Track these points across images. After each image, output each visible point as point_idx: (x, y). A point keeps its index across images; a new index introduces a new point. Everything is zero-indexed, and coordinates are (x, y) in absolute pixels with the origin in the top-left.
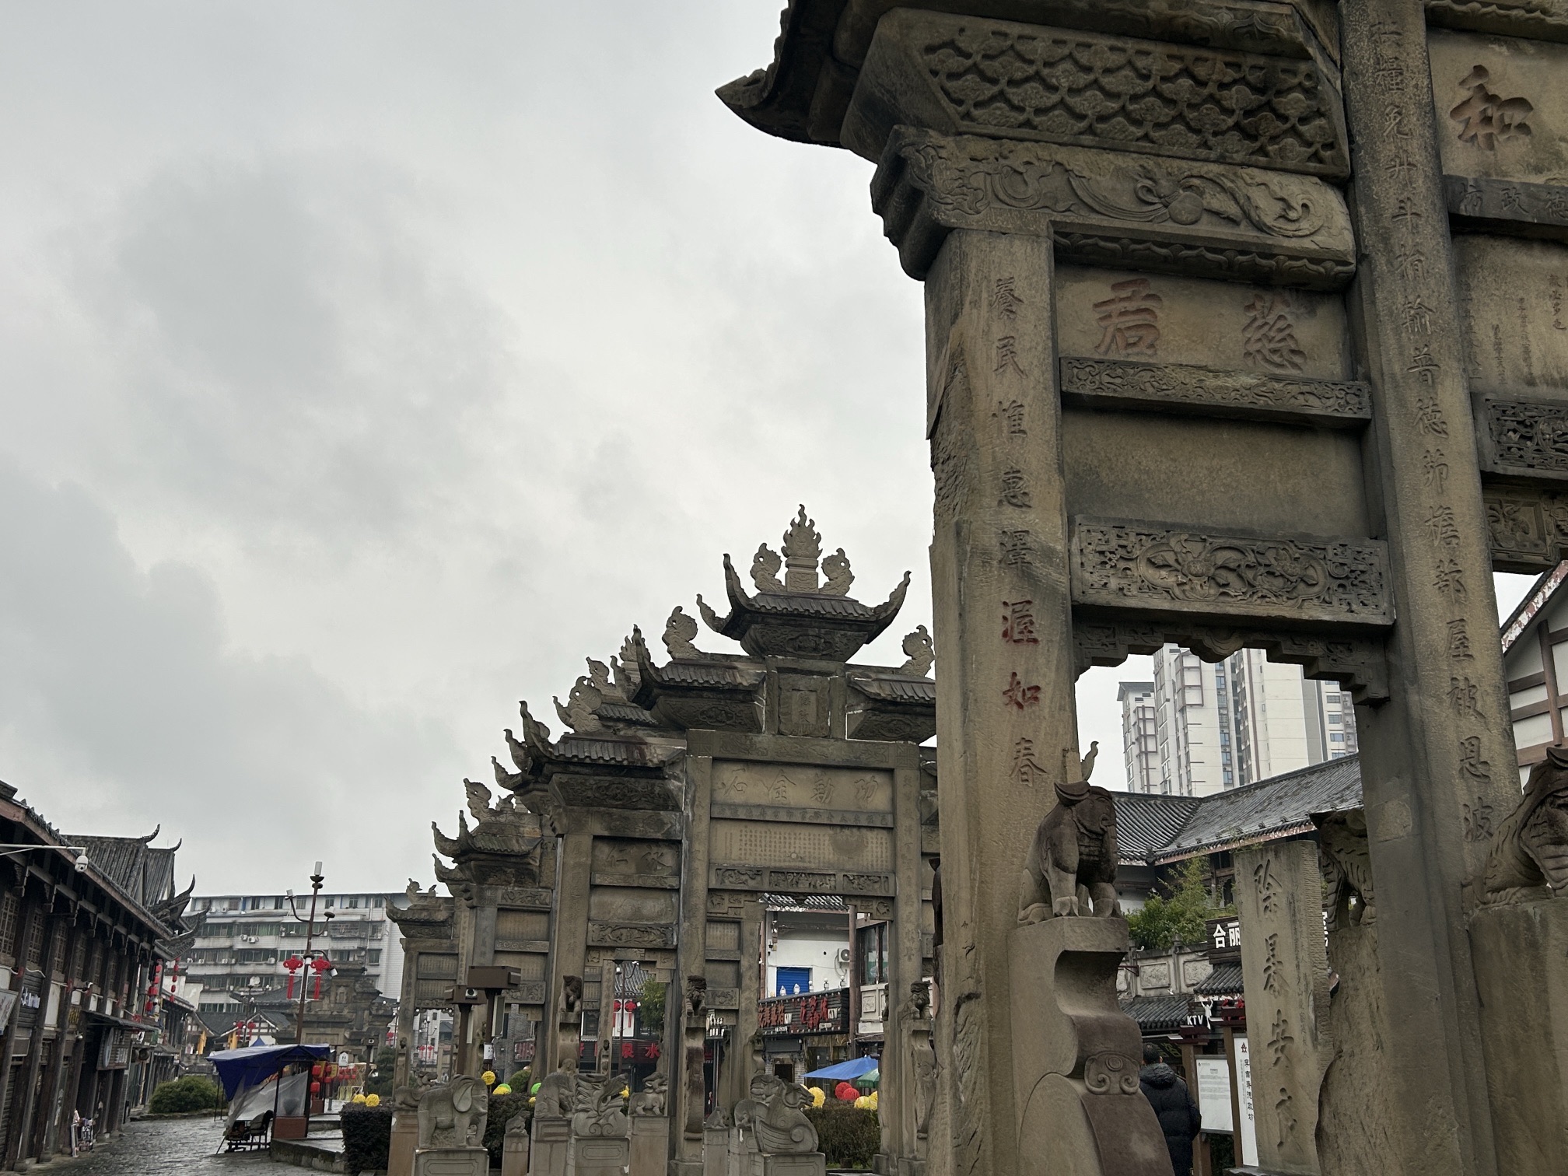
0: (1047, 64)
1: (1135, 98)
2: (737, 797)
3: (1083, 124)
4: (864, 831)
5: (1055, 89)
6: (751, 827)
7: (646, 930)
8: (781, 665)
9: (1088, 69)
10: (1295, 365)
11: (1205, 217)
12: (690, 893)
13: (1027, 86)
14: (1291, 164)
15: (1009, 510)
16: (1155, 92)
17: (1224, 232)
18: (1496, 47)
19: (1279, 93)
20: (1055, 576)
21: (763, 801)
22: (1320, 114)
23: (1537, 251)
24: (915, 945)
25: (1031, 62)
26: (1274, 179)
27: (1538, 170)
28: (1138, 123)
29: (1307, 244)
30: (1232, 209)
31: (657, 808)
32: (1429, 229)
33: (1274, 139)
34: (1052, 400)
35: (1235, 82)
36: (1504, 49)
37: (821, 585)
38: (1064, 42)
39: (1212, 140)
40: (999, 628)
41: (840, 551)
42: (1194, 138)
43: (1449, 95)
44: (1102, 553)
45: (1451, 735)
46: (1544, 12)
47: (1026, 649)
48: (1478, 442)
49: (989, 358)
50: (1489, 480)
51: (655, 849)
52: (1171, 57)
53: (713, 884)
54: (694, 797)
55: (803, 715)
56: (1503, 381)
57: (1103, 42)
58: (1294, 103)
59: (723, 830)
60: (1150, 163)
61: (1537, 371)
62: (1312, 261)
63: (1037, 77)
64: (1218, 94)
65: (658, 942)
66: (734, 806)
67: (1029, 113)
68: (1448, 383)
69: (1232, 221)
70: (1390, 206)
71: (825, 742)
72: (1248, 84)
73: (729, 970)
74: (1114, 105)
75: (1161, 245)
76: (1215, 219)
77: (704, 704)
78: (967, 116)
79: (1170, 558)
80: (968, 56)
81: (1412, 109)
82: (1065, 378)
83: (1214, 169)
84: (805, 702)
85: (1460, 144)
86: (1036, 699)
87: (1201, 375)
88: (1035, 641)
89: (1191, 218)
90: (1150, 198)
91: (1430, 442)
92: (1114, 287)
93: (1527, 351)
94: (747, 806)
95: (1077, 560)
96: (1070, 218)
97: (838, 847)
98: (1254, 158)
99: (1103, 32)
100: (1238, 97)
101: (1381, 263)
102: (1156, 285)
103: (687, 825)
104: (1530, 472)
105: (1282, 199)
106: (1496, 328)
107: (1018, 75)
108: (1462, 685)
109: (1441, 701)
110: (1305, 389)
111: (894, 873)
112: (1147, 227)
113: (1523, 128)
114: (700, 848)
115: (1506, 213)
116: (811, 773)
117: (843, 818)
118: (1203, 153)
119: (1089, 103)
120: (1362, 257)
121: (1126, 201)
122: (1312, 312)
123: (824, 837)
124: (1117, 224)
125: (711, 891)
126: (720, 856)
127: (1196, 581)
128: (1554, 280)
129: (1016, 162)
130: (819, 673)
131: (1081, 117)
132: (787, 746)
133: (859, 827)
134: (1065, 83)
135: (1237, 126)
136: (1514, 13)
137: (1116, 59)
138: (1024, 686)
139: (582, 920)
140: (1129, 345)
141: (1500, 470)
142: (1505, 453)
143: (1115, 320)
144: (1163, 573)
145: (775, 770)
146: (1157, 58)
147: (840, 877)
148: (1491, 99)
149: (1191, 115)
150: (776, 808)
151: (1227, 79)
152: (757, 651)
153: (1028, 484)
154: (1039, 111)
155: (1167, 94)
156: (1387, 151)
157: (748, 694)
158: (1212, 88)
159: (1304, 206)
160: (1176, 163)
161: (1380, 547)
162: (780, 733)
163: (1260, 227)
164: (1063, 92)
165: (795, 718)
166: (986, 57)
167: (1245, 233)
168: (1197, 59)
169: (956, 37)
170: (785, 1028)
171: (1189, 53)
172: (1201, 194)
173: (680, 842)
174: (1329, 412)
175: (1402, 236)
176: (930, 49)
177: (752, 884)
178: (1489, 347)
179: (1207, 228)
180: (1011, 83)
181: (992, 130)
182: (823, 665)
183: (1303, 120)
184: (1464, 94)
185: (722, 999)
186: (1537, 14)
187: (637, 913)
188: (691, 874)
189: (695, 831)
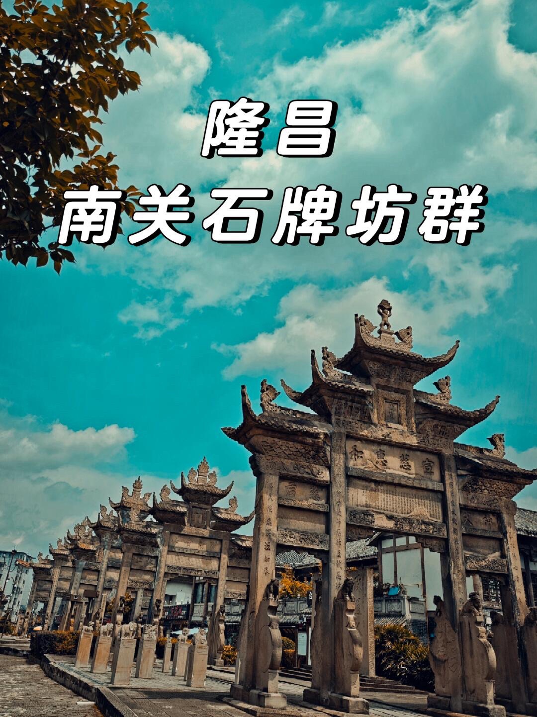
0: (281, 446)
1: (295, 452)
2: (176, 545)
4: (211, 558)
5: (282, 450)
6: (179, 554)
7: (145, 584)
8: (194, 505)
9: (288, 447)
10: (318, 500)
11: (305, 473)
12: (159, 572)
13: (277, 449)
14: (320, 464)
15: (268, 526)
16: (299, 451)
17: (308, 476)
19: (319, 453)
20: (274, 538)
21: (184, 547)
22: (326, 457)
24: (222, 594)
25: (278, 445)
26: (317, 467)
27: (363, 465)
28: (295, 456)
29: (322, 479)
30: (310, 472)
31: (152, 546)
32: (342, 477)
33: (317, 460)
34: (277, 506)
35: (312, 451)
36: (359, 442)
37: (207, 482)
38: (284, 442)
39: (307, 459)
40: (264, 547)
42: (304, 459)
43: (349, 450)
44: (282, 534)
45: (336, 571)
46: (366, 437)
47: (268, 552)
48: (346, 518)
49: (267, 497)
50: (347, 524)
51: (150, 559)
52: (301, 446)
53: (166, 571)
54: (164, 544)
55: (198, 521)
56: (352, 506)
57: (291, 443)
58: (321, 455)
59: (171, 555)
60: (297, 463)
61: (358, 504)
62: (322, 482)
63: (279, 447)
64: (309, 452)
66: (175, 548)
67: (277, 453)
68: (342, 506)
69: (309, 474)
70: (336, 473)
71: (203, 530)
72: (314, 451)
74: (291, 453)
75: (297, 477)
76: (307, 473)
78: (268, 453)
79: (293, 536)
80: (268, 443)
81: (342, 454)
82: (279, 502)
83: (308, 464)
84: (199, 517)
85: (350, 459)
86: (269, 561)
88: (270, 550)
89: (302, 473)
90: (296, 469)
91: (338, 517)
92: (289, 483)
93: (357, 500)
94: (178, 548)
95: (278, 536)
96: (282, 472)
97: (203, 563)
98: (314, 463)
99: (291, 441)
100: (312, 453)
101: (334, 483)
102: (297, 483)
103: (161, 552)
104: (354, 524)
105: (318, 471)
106: (353, 495)
107: (276, 447)
108: (338, 562)
109: (334, 565)
110: (318, 505)
111: (219, 570)
112: (295, 474)
113: (362, 457)
114: (163, 560)
115: (356, 474)
116: (198, 539)
118: (306, 461)
119: (287, 452)
120: (331, 482)
121: (292, 469)
122: (322, 490)
123: (200, 559)
124: (290, 473)
125: (165, 573)
126: (169, 563)
127: (297, 541)
128: (363, 487)
129: (274, 461)
130: (204, 509)
131: (286, 454)
132: (192, 530)
133: (210, 556)
135: (311, 457)
136: (360, 436)
137: (292, 446)
138: (267, 558)
139: (127, 579)
140: (290, 494)
141: (349, 523)
142: (351, 520)
143: (288, 489)
144: (292, 539)
145: (189, 537)
146: (299, 446)
147: (203, 571)
148: (356, 451)
149: (304, 455)
150: (187, 549)
151: (310, 450)
152: (187, 501)
153: (271, 521)
156: (337, 462)
157: (183, 515)
159: (322, 472)
160: (301, 463)
161: (328, 536)
162: (191, 526)
163: (314, 475)
165: (195, 521)
166: (271, 444)
167: (311, 476)
169: (266, 440)
171: (305, 446)
172: (305, 469)
173: (158, 557)
174: (322, 510)
175: (338, 479)
176: (262, 442)
178: (351, 498)
179: (306, 475)
181: (271, 455)
182: (204, 506)
183: (323, 457)
184: (352, 450)
187: (143, 578)
188: (160, 567)
189: (163, 554)
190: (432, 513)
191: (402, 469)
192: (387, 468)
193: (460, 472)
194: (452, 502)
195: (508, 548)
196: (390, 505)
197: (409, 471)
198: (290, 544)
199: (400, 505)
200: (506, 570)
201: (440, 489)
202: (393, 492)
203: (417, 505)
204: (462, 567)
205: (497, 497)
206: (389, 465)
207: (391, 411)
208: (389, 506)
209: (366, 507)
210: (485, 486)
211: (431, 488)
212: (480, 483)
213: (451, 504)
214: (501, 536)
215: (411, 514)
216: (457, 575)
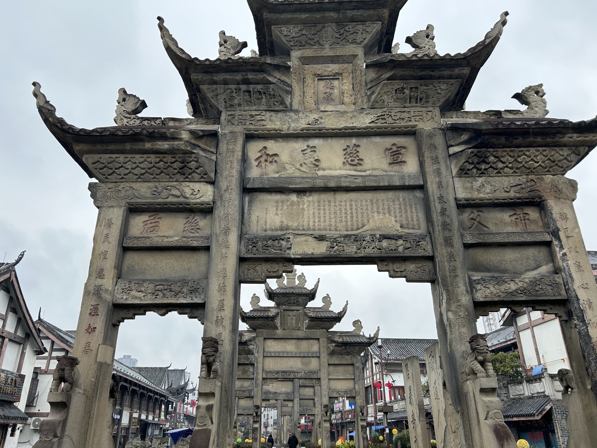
0: (124, 163)
1: (149, 169)
2: (272, 350)
3: (137, 177)
4: (311, 358)
5: (128, 169)
6: (276, 358)
7: (244, 391)
8: (284, 309)
9: (135, 163)
10: (197, 232)
11: (170, 196)
12: (257, 379)
13: (120, 169)
14: (196, 180)
15: (98, 279)
16: (154, 166)
17: (175, 200)
18: (270, 141)
19: (188, 163)
20: (107, 296)
21: (280, 350)
22: (200, 167)
23: (273, 195)
25: (120, 163)
26: (191, 185)
27: (278, 172)
28: (152, 174)
29: (198, 201)
30: (178, 193)
31: (247, 354)
32: (235, 193)
33: (190, 174)
34: (116, 249)
35: (175, 162)
36: (273, 141)
37: (297, 284)
38: (128, 157)
39: (173, 176)
40: (89, 312)
41: (302, 273)
42: (168, 176)
43: (254, 155)
44: (123, 289)
45: (214, 333)
46: (280, 130)
47: (95, 317)
48: (240, 249)
49: (101, 239)
50: (241, 259)
51: (247, 367)
52: (156, 157)
53: (264, 377)
54: (258, 350)
55: (291, 323)
56: (257, 231)
57: (138, 156)
58: (193, 165)
59: (267, 360)
60: (157, 184)
61: (268, 227)
62: (200, 204)
63: (122, 166)
64: (171, 165)
65: (248, 395)
66: (271, 352)
67: (122, 176)
68: (232, 234)
69: (178, 197)
70: (224, 188)
71: (298, 331)
72: (179, 162)
73: (311, 401)
74: (144, 171)
75: (158, 205)
76: (173, 197)
77: (260, 322)
78: (107, 178)
79: (143, 289)
80: (104, 164)
81: (235, 161)
82: (124, 242)
83: (175, 183)
84: (292, 319)
85: (256, 168)
86: (95, 331)
87: (163, 238)
88: (98, 315)
89: (166, 197)
90: (155, 193)
91: (224, 251)
92: (149, 217)
93: (266, 222)
94: (275, 352)
95: (116, 291)
96: (132, 201)
97: (303, 364)
98: (185, 180)
99: (138, 153)
100: (177, 165)
101: (218, 203)
102: (161, 215)
103: (256, 359)
104: (254, 256)
105: (193, 189)
106: (258, 217)
107: (117, 167)
108: (219, 318)
109: (212, 323)
110: (193, 239)
111: (320, 370)
112: (153, 201)
113: (275, 162)
114: (260, 366)
115: (260, 186)
116: (294, 341)
117: (304, 354)
118: (171, 180)
119: (137, 171)
120: (214, 203)
121: (148, 195)
122: (205, 218)
123: (299, 360)
124: (144, 201)
125: (263, 379)
126: (267, 368)
127: (149, 295)
128: (277, 202)
129: (120, 188)
130: (296, 310)
131: (137, 175)
132: (287, 334)
133: (309, 357)
134: (130, 167)
135: (178, 172)
136: (272, 132)
137: (142, 160)
138: (92, 327)
140: (150, 232)
141: (245, 256)
142: (248, 251)
143: (148, 225)
144: (140, 293)
145: (284, 340)
146: (153, 158)
147: (303, 373)
148: (268, 155)
149: (165, 171)
150: (283, 352)
151: (173, 161)
152: (278, 305)
153: (105, 272)
154: (125, 175)
155: (157, 166)
156: (226, 173)
157: (273, 318)
158: (169, 164)
159: (199, 190)
160: (164, 183)
161: (205, 282)
162: (284, 329)
163: (186, 198)
164: (130, 169)
165: (289, 324)
166: (108, 163)
167: (181, 200)
168: (164, 157)
169: (99, 160)
170: (349, 420)
171: (161, 156)
172: (170, 190)
173: (254, 364)
174: (198, 245)
175: (227, 196)
176: (94, 163)
177: (276, 376)
178: (255, 222)
179: (171, 199)
180: (116, 169)
181: (114, 181)
182: (297, 308)
183: (197, 169)
184: (259, 154)
185: (309, 411)
186: (278, 131)
187: (242, 386)
188: (257, 374)
189: (259, 360)
190: (404, 223)
191: (348, 166)
192: (319, 169)
193: (452, 150)
194: (441, 198)
195: (564, 254)
196: (325, 221)
197: (359, 168)
198: (137, 302)
199: (344, 219)
200: (563, 292)
201: (416, 183)
202: (329, 202)
203: (376, 214)
204: (465, 300)
205: (531, 177)
206: (323, 165)
207: (328, 90)
208: (322, 224)
209: (282, 230)
210: (503, 163)
211: (398, 184)
212: (492, 159)
213: (437, 201)
214: (547, 238)
215: (365, 228)
216: (455, 313)
